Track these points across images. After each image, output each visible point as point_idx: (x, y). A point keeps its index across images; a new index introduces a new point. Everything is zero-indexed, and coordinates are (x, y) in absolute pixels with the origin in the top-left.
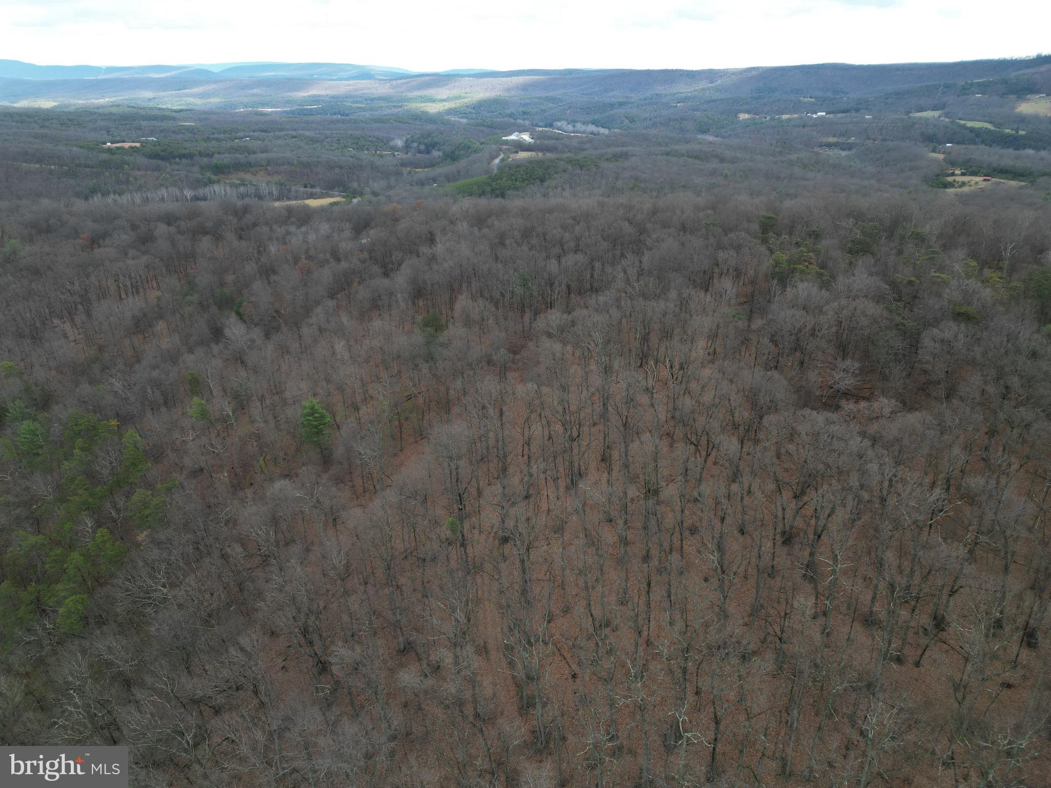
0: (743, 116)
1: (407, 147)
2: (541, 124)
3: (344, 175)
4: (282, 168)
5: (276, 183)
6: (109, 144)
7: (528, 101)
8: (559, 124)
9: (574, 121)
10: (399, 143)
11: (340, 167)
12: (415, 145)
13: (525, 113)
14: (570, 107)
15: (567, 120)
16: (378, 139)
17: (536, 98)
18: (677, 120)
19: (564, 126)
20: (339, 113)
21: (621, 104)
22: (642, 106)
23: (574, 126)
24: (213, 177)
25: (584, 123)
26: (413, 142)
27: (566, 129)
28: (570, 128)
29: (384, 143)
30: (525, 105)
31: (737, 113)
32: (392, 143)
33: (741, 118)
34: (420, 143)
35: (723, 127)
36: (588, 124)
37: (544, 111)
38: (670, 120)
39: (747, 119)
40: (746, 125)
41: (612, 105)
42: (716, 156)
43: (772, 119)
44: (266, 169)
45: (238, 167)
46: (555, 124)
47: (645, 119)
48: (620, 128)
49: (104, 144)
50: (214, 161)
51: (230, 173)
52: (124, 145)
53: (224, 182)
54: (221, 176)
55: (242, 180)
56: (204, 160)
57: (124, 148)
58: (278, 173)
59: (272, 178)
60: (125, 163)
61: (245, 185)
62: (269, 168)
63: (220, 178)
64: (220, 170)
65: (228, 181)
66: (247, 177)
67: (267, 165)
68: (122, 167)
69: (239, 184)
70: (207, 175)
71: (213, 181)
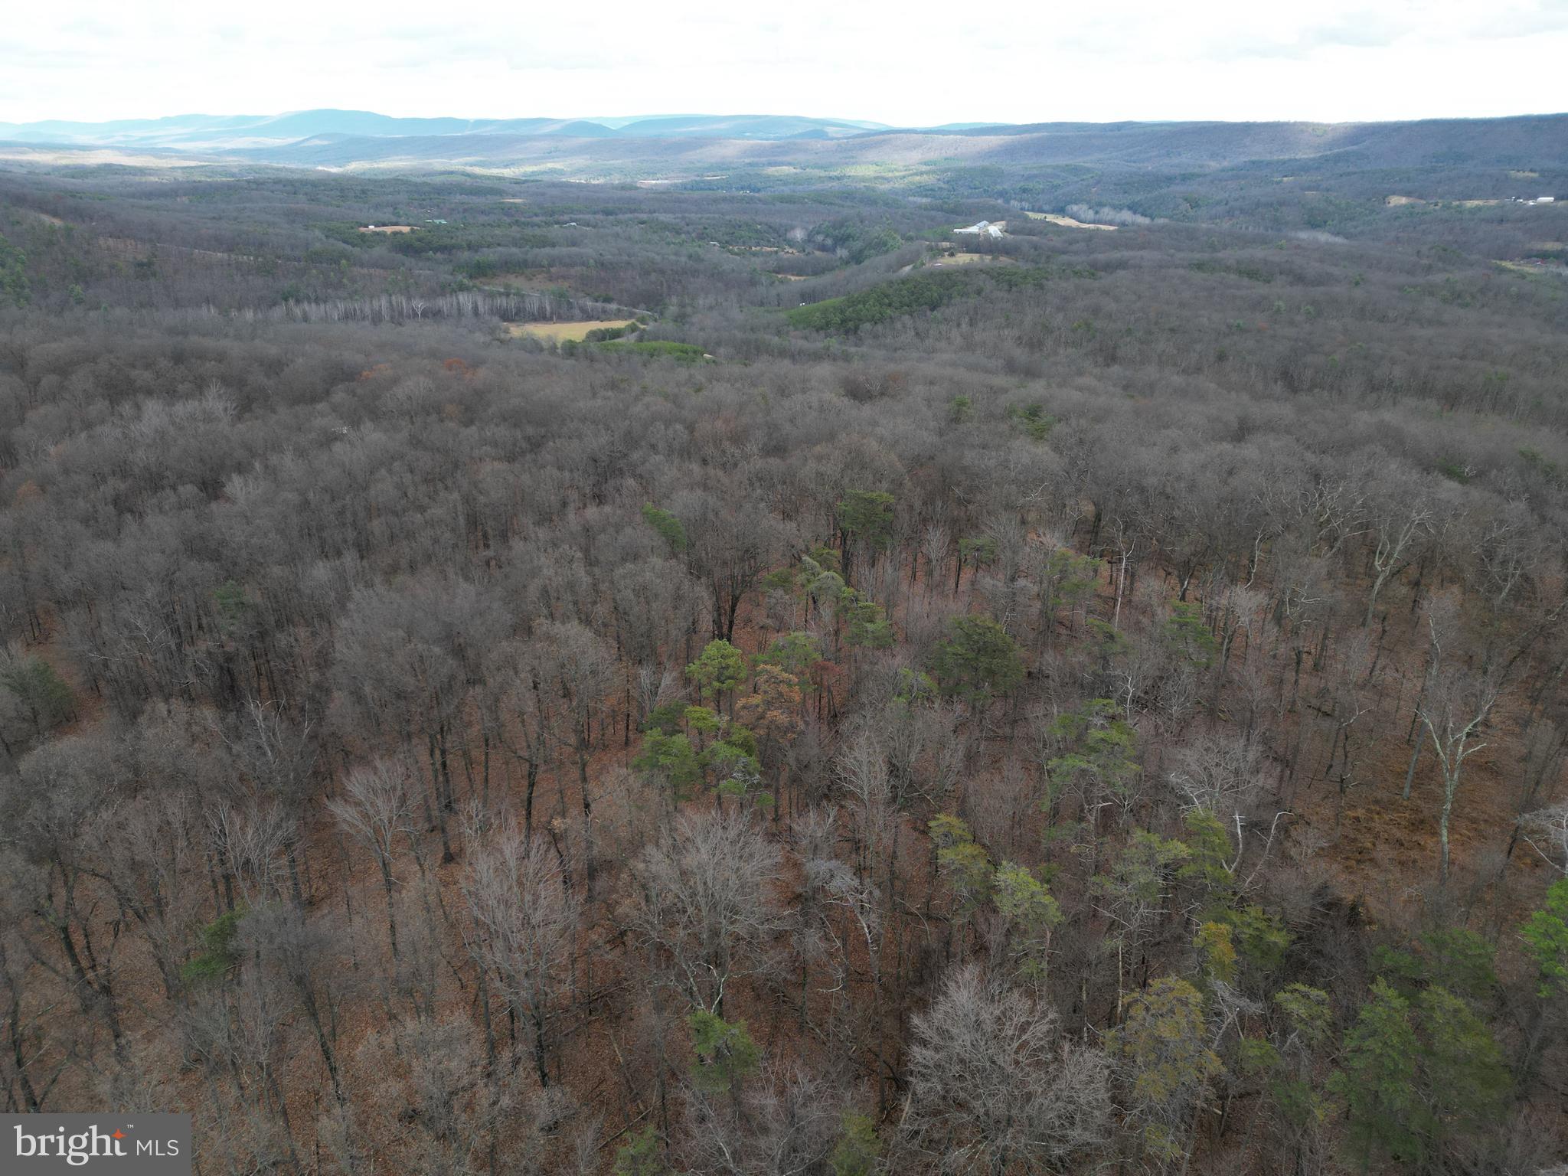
0: (1397, 201)
1: (809, 239)
2: (1046, 208)
3: (662, 285)
4: (573, 271)
5: (552, 292)
6: (371, 227)
7: (1035, 172)
8: (1075, 208)
9: (1101, 205)
10: (799, 234)
11: (662, 272)
12: (820, 238)
13: (1024, 190)
14: (1099, 182)
15: (1088, 202)
16: (770, 227)
17: (1048, 167)
18: (1271, 205)
19: (1081, 212)
20: (749, 188)
21: (1185, 178)
22: (1220, 180)
23: (1097, 213)
24: (465, 281)
25: (1115, 207)
26: (818, 233)
27: (1083, 216)
28: (1090, 215)
29: (780, 235)
30: (1028, 178)
31: (1386, 196)
32: (790, 235)
33: (1391, 205)
34: (827, 236)
35: (1352, 219)
36: (1121, 209)
37: (1057, 187)
38: (1258, 205)
39: (1405, 206)
40: (1396, 215)
41: (1170, 180)
43: (1447, 207)
44: (548, 272)
45: (510, 267)
46: (1069, 208)
47: (1218, 203)
48: (1171, 218)
49: (366, 226)
50: (477, 258)
51: (495, 275)
52: (389, 230)
53: (480, 290)
54: (482, 279)
55: (507, 286)
56: (466, 255)
57: (384, 234)
58: (564, 277)
59: (552, 286)
60: (343, 255)
61: (508, 295)
62: (553, 270)
63: (477, 282)
64: (481, 271)
65: (486, 288)
66: (517, 282)
67: (551, 265)
68: (337, 262)
69: (500, 294)
70: (460, 277)
71: (462, 288)
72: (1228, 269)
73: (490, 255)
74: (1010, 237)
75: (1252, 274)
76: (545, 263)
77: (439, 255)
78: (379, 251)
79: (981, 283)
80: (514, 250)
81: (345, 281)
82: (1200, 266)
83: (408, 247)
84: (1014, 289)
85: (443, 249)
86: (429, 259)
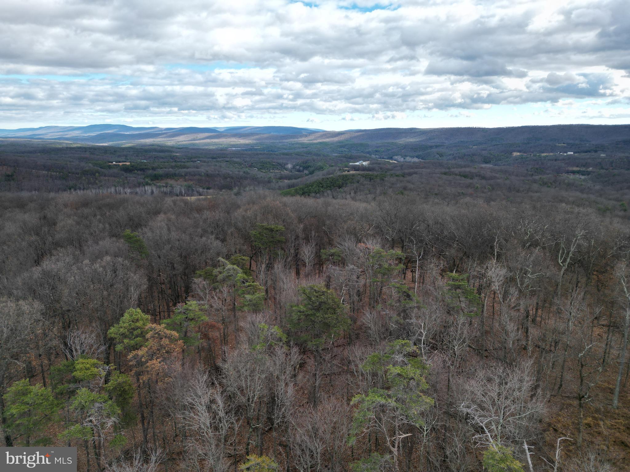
0: (515, 154)
1: (294, 167)
2: (385, 157)
3: (232, 182)
4: (195, 178)
5: (186, 186)
6: (114, 163)
7: (380, 145)
8: (396, 157)
9: (406, 156)
10: (290, 166)
11: (232, 178)
12: (298, 167)
13: (377, 151)
14: (405, 148)
15: (401, 155)
16: (278, 163)
17: (385, 143)
18: (470, 155)
19: (399, 159)
21: (437, 146)
22: (450, 147)
23: (404, 159)
24: (149, 181)
25: (411, 157)
26: (297, 165)
27: (399, 160)
28: (402, 159)
29: (282, 166)
30: (378, 147)
31: (512, 152)
33: (514, 155)
34: (301, 166)
35: (500, 160)
36: (413, 158)
37: (389, 150)
38: (465, 155)
39: (518, 156)
40: (516, 159)
41: (431, 147)
42: (479, 176)
43: (535, 156)
44: (185, 178)
45: (168, 176)
46: (394, 157)
47: (450, 155)
49: (112, 162)
50: (155, 172)
51: (162, 179)
52: (121, 164)
53: (155, 185)
54: (157, 181)
55: (167, 184)
56: (150, 172)
57: (119, 165)
58: (191, 180)
59: (186, 183)
60: (98, 172)
61: (166, 187)
62: (187, 177)
63: (154, 182)
64: (156, 178)
65: (158, 184)
66: (171, 182)
67: (186, 175)
68: (94, 175)
69: (163, 186)
70: (147, 180)
71: (147, 184)
72: (456, 175)
73: (160, 172)
74: (370, 166)
75: (465, 176)
76: (183, 174)
77: (139, 172)
78: (116, 171)
79: (359, 179)
80: (170, 169)
81: (97, 182)
82: (445, 174)
83: (126, 170)
84: (372, 180)
85: (142, 170)
86: (134, 173)
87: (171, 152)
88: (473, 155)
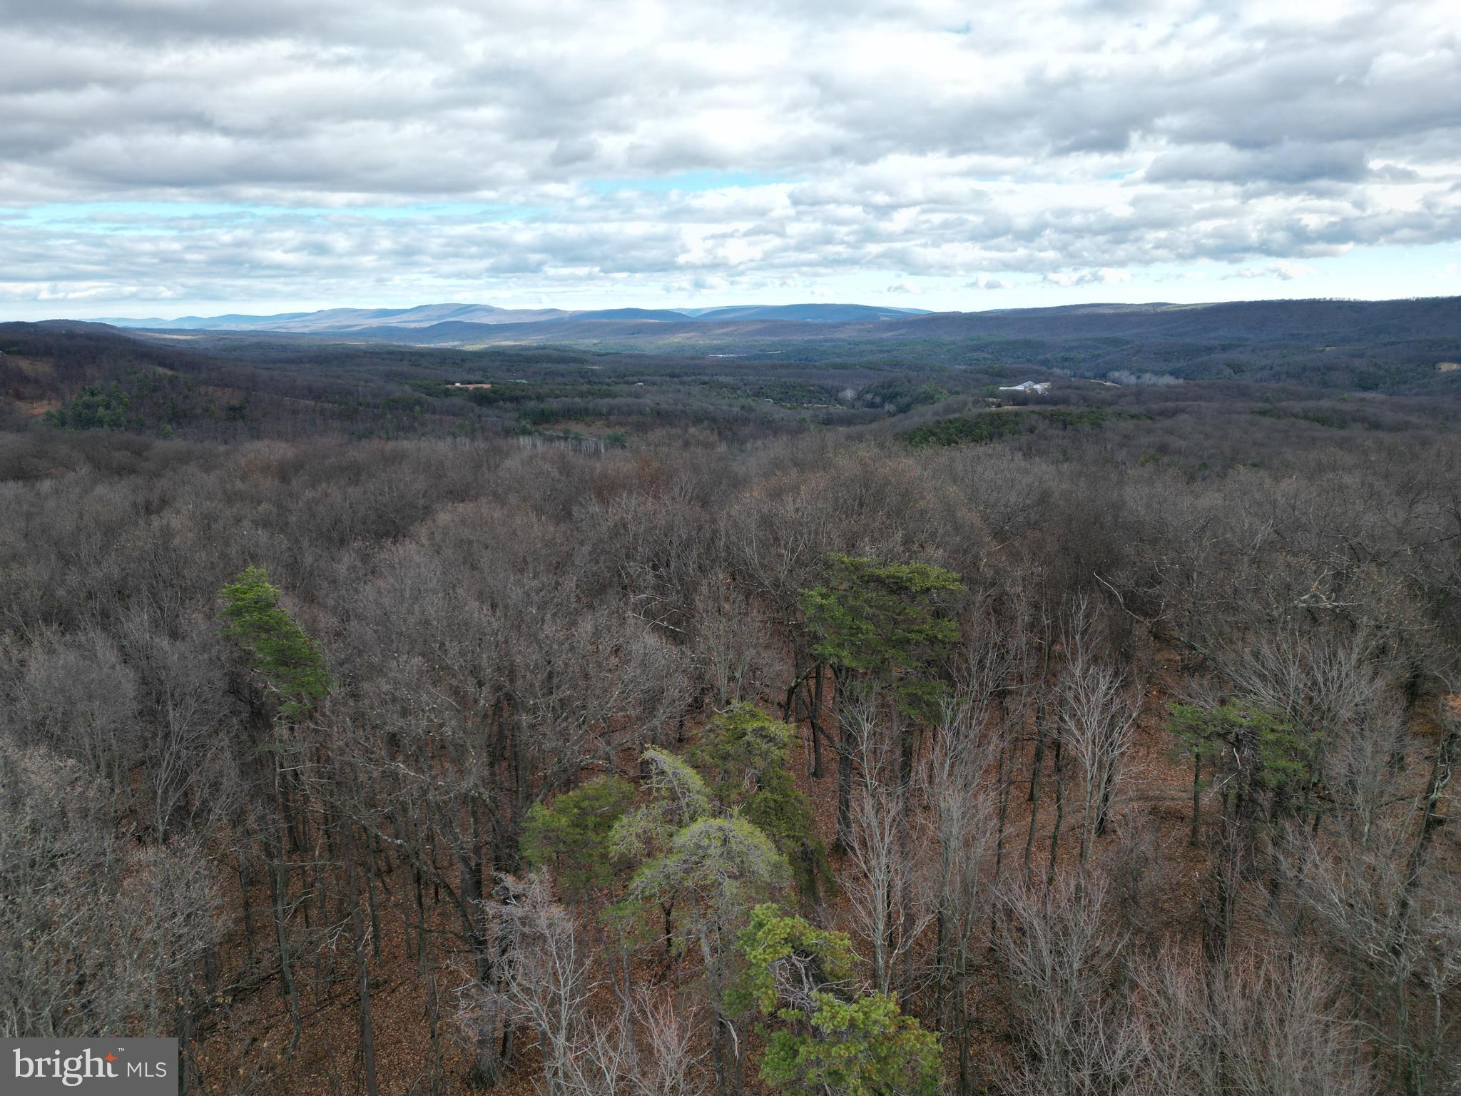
0: (1448, 367)
1: (859, 397)
2: (1089, 374)
4: (630, 419)
5: (609, 437)
6: (458, 385)
7: (1075, 344)
8: (1116, 374)
9: (1143, 371)
10: (849, 394)
11: (715, 419)
12: (869, 396)
13: (1066, 359)
14: (1138, 352)
15: (1129, 369)
16: (823, 388)
17: (1088, 339)
19: (1123, 377)
20: (806, 359)
21: (1224, 348)
22: (1261, 350)
23: (1138, 378)
24: (528, 426)
25: (1156, 373)
26: (867, 392)
27: (1125, 381)
28: (1132, 380)
29: (832, 395)
30: (1069, 349)
31: (1438, 363)
32: (841, 395)
33: (1443, 370)
34: (877, 395)
35: (1407, 381)
36: (1163, 375)
37: (1098, 357)
38: (1304, 369)
39: (1454, 371)
40: (1450, 379)
41: (1210, 350)
42: (1363, 420)
44: (607, 419)
45: (570, 414)
46: (1110, 374)
47: (1263, 368)
48: (1215, 380)
49: (453, 384)
50: (542, 406)
51: (557, 422)
52: (471, 387)
53: (540, 434)
54: (546, 426)
55: (567, 432)
56: (532, 404)
57: (467, 390)
58: (621, 424)
59: (609, 432)
60: (419, 402)
61: (566, 439)
62: (611, 418)
63: (540, 428)
64: (544, 418)
65: (547, 433)
66: (576, 428)
67: (609, 413)
68: (411, 409)
69: (559, 438)
70: (523, 423)
71: (524, 432)
72: (1296, 416)
73: (553, 404)
74: (1054, 394)
75: (1323, 421)
76: (604, 411)
77: (508, 405)
78: (458, 401)
79: (1033, 422)
80: (577, 400)
81: (416, 424)
82: (1263, 413)
83: (482, 399)
84: (1069, 427)
85: (515, 399)
86: (497, 407)
87: (582, 361)
88: (1329, 368)
